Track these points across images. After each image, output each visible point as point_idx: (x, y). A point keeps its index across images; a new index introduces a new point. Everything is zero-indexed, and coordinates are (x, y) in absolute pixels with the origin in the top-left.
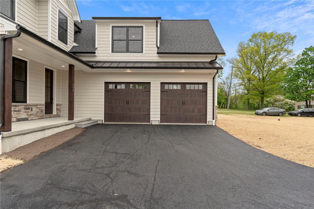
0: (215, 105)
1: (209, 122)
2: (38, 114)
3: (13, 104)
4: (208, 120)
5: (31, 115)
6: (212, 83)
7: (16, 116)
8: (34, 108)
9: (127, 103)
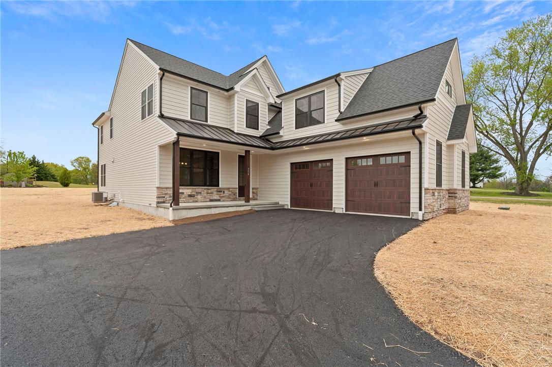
0: (422, 187)
1: (414, 215)
2: (231, 196)
3: (180, 187)
4: (412, 210)
5: (223, 197)
6: (418, 151)
7: (209, 197)
8: (226, 192)
9: (311, 185)
